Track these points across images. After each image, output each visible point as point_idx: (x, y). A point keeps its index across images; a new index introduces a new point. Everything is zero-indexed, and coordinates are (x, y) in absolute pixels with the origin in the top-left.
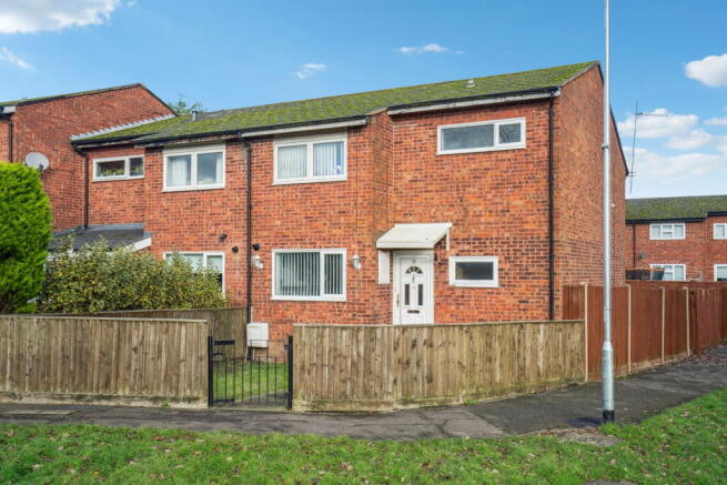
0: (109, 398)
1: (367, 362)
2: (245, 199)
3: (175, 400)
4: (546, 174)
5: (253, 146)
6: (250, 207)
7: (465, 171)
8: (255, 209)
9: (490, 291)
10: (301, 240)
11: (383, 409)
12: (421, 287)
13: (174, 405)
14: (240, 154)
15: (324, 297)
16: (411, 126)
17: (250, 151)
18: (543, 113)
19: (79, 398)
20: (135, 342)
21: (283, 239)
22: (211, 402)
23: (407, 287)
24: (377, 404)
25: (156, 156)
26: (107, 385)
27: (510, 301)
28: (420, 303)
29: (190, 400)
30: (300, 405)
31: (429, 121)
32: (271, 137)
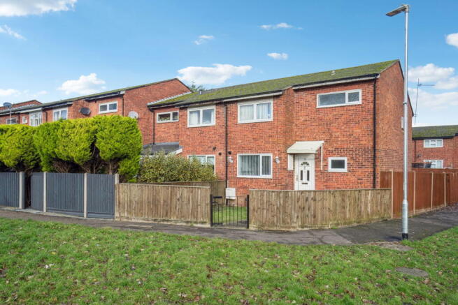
0: (168, 221)
1: (284, 207)
2: (224, 130)
3: (196, 223)
4: (372, 116)
5: (229, 106)
6: (227, 134)
7: (330, 116)
8: (229, 135)
9: (343, 174)
10: (251, 149)
11: (292, 230)
12: (308, 172)
13: (195, 225)
14: (222, 109)
15: (261, 176)
16: (303, 94)
17: (227, 108)
18: (371, 87)
19: (155, 220)
20: (178, 196)
21: (242, 149)
22: (212, 224)
23: (302, 172)
24: (289, 228)
25: (184, 111)
26: (166, 215)
27: (353, 179)
28: (308, 179)
29: (203, 223)
30: (252, 227)
31: (313, 92)
32: (237, 102)
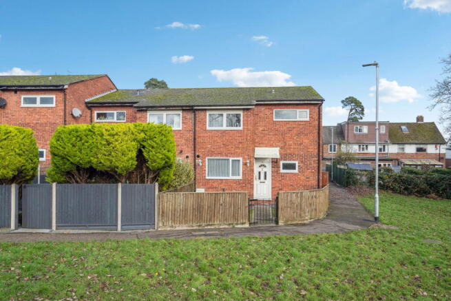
0: (211, 225)
2: (193, 135)
3: (237, 224)
4: (317, 131)
5: (197, 112)
6: (195, 139)
7: (285, 128)
8: (197, 140)
9: (295, 174)
10: (221, 154)
11: (305, 222)
12: (265, 173)
13: (236, 226)
14: (190, 116)
15: (231, 177)
16: (263, 108)
17: (195, 115)
18: (316, 108)
19: (199, 226)
20: (221, 202)
21: (212, 153)
22: (250, 224)
23: (260, 173)
24: (304, 220)
25: (144, 114)
26: (210, 220)
27: (303, 178)
28: (265, 179)
29: (243, 224)
30: (281, 223)
31: (270, 107)
32: (206, 110)
